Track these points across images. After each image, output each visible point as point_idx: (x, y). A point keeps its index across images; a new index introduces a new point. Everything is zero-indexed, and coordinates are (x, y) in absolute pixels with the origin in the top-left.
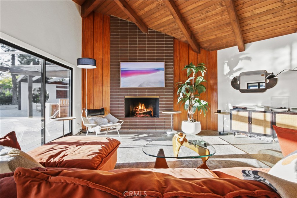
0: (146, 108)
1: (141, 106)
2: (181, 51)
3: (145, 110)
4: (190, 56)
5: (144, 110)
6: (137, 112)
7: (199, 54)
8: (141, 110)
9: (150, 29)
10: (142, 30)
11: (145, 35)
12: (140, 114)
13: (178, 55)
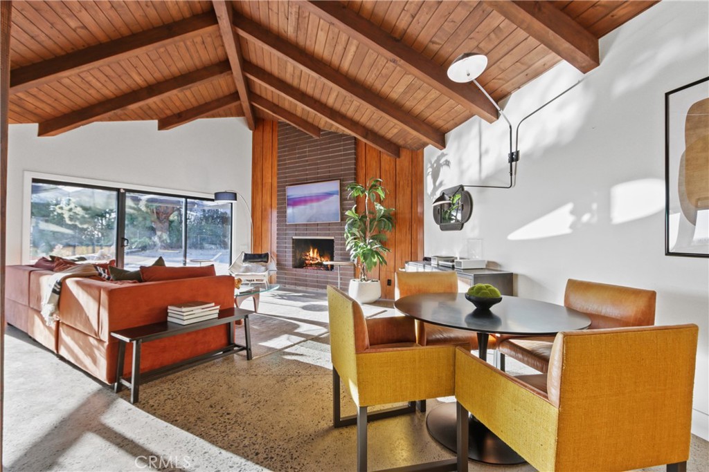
0: (321, 256)
1: (313, 253)
2: (368, 157)
3: (319, 259)
4: (382, 164)
5: (317, 259)
6: (307, 262)
7: (398, 159)
8: (313, 258)
9: (323, 131)
10: (311, 134)
11: (316, 141)
12: (311, 265)
13: (364, 165)
